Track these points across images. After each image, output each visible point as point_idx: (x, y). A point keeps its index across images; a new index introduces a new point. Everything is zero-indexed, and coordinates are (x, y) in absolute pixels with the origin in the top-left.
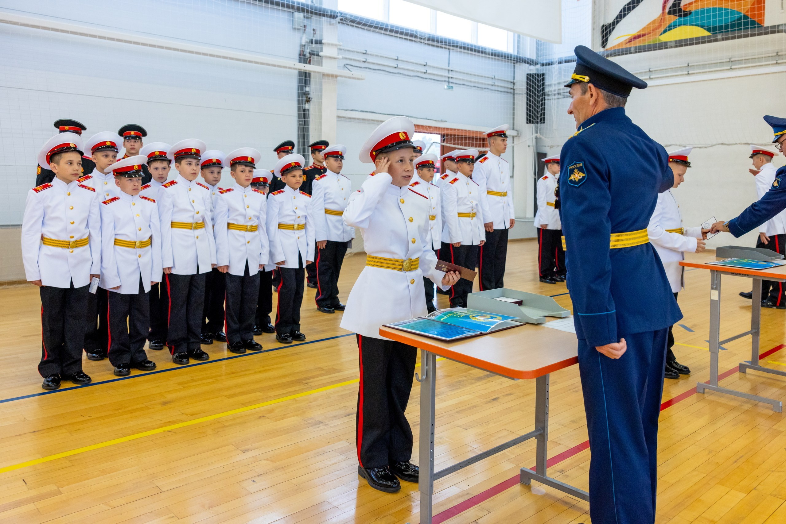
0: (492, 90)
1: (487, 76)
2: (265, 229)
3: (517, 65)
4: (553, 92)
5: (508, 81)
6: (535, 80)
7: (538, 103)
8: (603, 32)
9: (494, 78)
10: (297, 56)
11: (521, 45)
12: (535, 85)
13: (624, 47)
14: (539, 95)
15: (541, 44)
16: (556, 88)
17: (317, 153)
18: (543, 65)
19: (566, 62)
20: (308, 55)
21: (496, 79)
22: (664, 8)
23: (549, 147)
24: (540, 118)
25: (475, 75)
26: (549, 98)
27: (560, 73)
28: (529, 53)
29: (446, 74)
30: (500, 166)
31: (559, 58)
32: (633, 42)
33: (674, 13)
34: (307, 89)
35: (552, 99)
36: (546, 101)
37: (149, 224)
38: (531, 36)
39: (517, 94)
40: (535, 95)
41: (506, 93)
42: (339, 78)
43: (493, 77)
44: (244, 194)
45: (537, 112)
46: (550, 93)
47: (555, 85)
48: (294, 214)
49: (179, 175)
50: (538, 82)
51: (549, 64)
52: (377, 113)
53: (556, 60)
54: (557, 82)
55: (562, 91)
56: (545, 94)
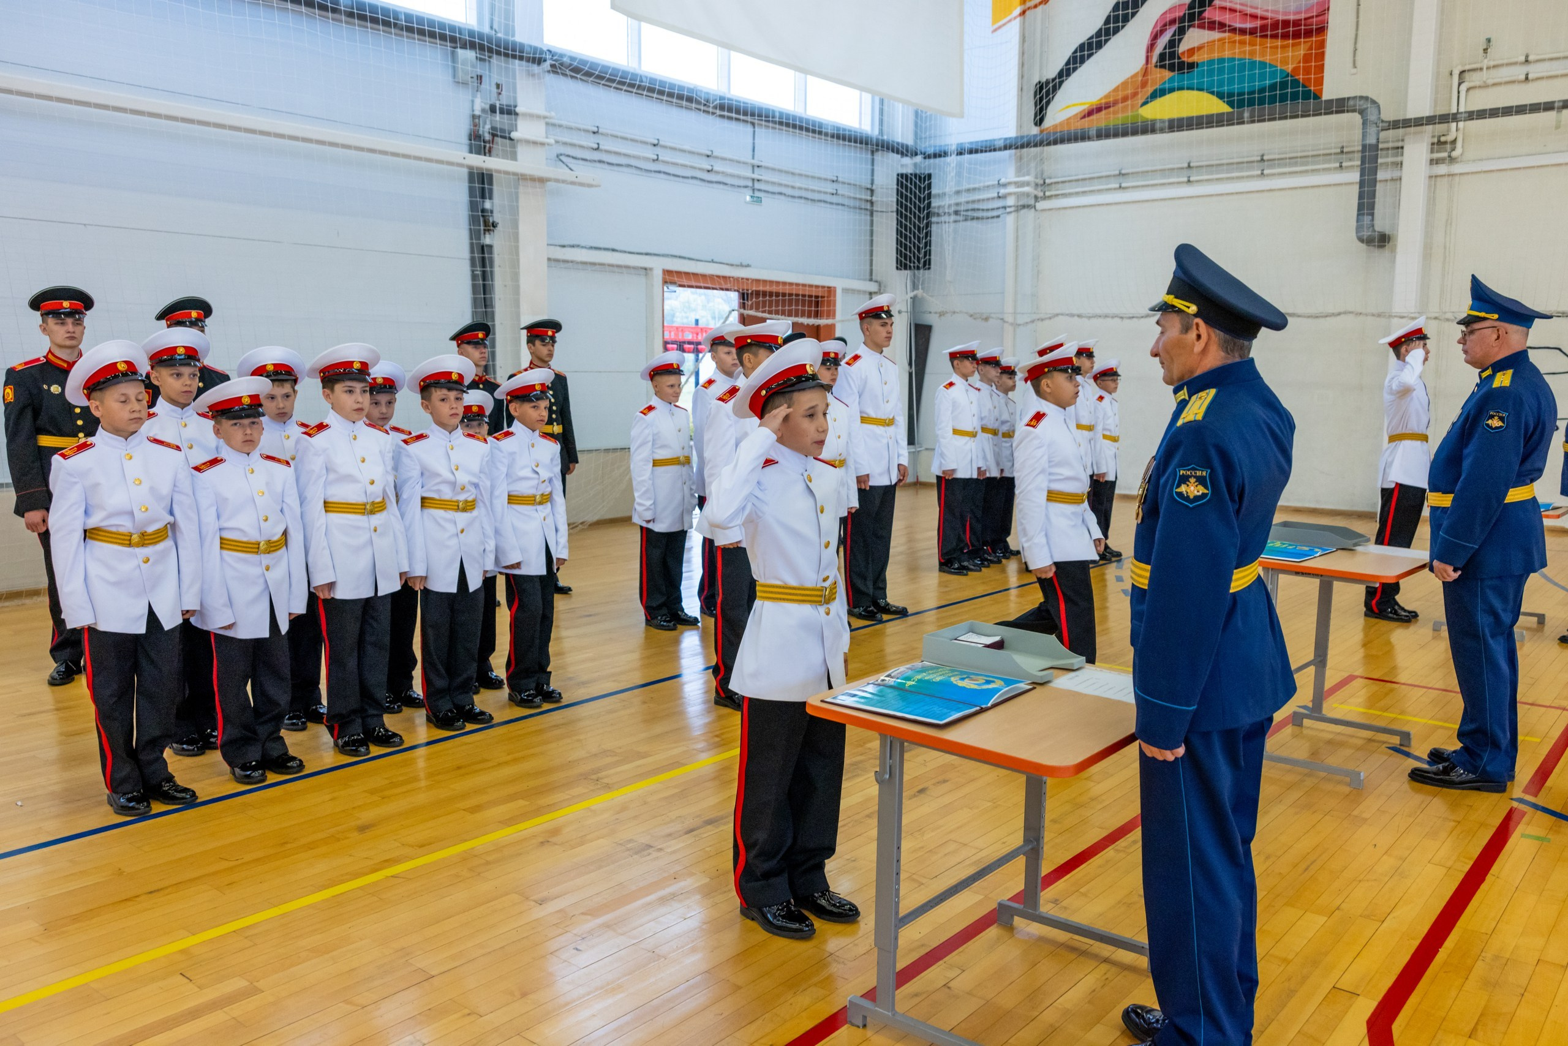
0: (831, 203)
1: (823, 176)
2: (488, 504)
3: (878, 156)
4: (946, 210)
5: (860, 187)
6: (915, 187)
7: (919, 230)
8: (1036, 96)
9: (837, 180)
10: (465, 141)
11: (885, 118)
12: (915, 198)
13: (1074, 127)
14: (922, 216)
15: (926, 117)
16: (953, 202)
17: (538, 343)
18: (927, 157)
19: (971, 152)
20: (487, 137)
21: (839, 182)
22: (1149, 54)
23: (938, 315)
24: (922, 261)
25: (801, 175)
26: (939, 220)
27: (959, 174)
28: (901, 132)
29: (749, 174)
30: (882, 371)
31: (957, 145)
32: (1088, 119)
33: (1164, 66)
34: (488, 205)
35: (946, 222)
36: (934, 228)
37: (280, 508)
38: (905, 102)
39: (877, 213)
40: (915, 217)
41: (858, 211)
42: (549, 183)
43: (835, 179)
44: (449, 444)
45: (919, 247)
46: (941, 211)
47: (950, 195)
48: (535, 476)
49: (331, 411)
50: (920, 192)
51: (940, 156)
52: (621, 251)
53: (954, 147)
54: (954, 190)
55: (962, 208)
56: (931, 213)
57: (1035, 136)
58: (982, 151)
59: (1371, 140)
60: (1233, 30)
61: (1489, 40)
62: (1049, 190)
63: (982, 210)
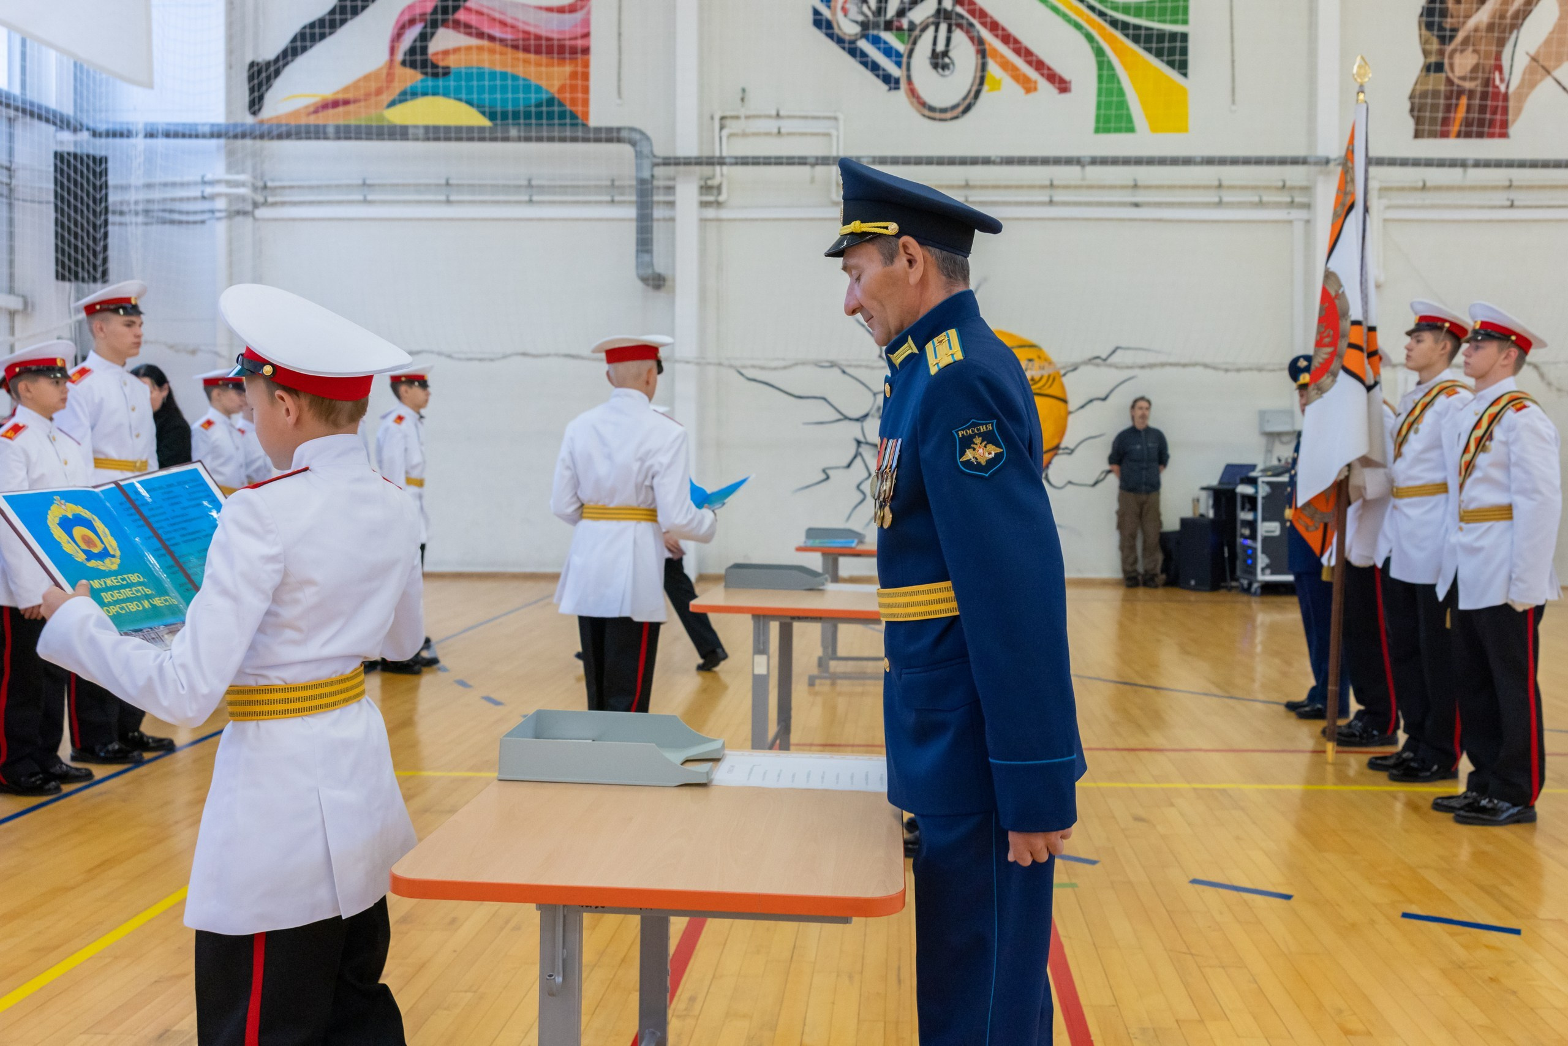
3: (18, 126)
4: (133, 207)
7: (95, 229)
8: (251, 78)
11: (29, 69)
12: (88, 183)
13: (304, 121)
14: (98, 210)
16: (142, 195)
18: (95, 134)
19: (167, 135)
22: (392, 51)
24: (100, 270)
26: (123, 219)
27: (150, 163)
28: (55, 97)
30: (127, 391)
31: (146, 124)
32: (321, 115)
33: (413, 65)
35: (131, 223)
36: (112, 229)
39: (18, 200)
46: (125, 208)
47: (137, 188)
50: (93, 175)
51: (122, 135)
53: (141, 127)
54: (141, 181)
55: (156, 207)
56: (110, 208)
57: (253, 126)
58: (184, 136)
59: (646, 174)
60: (492, 38)
61: (744, 90)
62: (275, 196)
63: (181, 212)
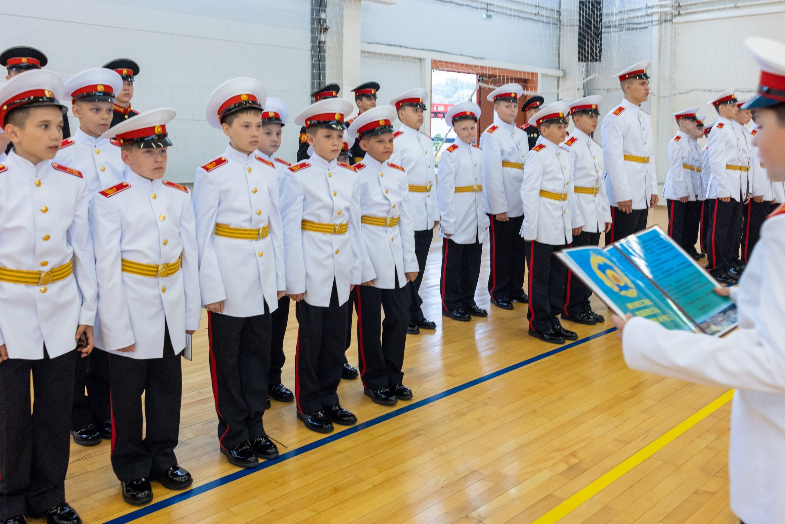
0: (535, 20)
1: (530, 2)
4: (613, 24)
5: (554, 11)
6: (594, 8)
7: (596, 36)
9: (538, 6)
12: (594, 14)
14: (598, 27)
16: (618, 17)
17: (364, 99)
21: (540, 7)
23: (605, 91)
24: (598, 55)
25: (516, 2)
26: (608, 31)
30: (641, 119)
34: (323, 16)
36: (604, 35)
37: (179, 232)
39: (564, 25)
41: (550, 25)
44: (328, 172)
46: (610, 24)
47: (616, 14)
48: (386, 202)
50: (597, 10)
52: (407, 48)
54: (618, 11)
55: (625, 22)
56: (603, 25)
62: (682, 10)
63: (637, 24)
